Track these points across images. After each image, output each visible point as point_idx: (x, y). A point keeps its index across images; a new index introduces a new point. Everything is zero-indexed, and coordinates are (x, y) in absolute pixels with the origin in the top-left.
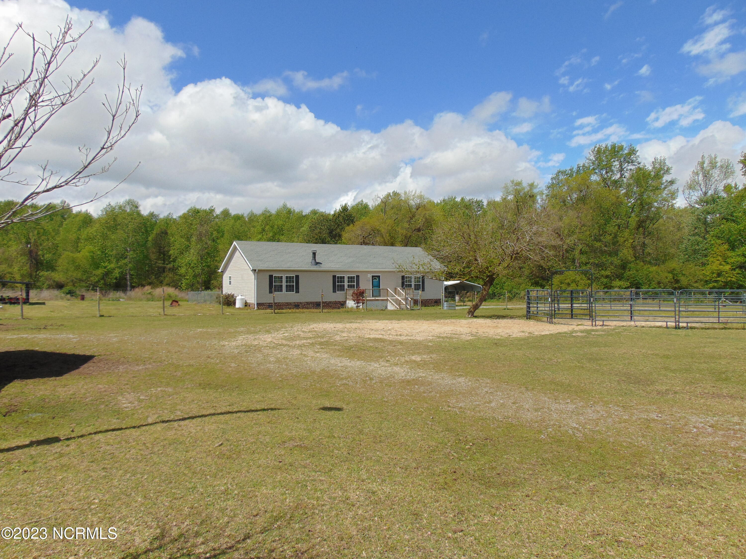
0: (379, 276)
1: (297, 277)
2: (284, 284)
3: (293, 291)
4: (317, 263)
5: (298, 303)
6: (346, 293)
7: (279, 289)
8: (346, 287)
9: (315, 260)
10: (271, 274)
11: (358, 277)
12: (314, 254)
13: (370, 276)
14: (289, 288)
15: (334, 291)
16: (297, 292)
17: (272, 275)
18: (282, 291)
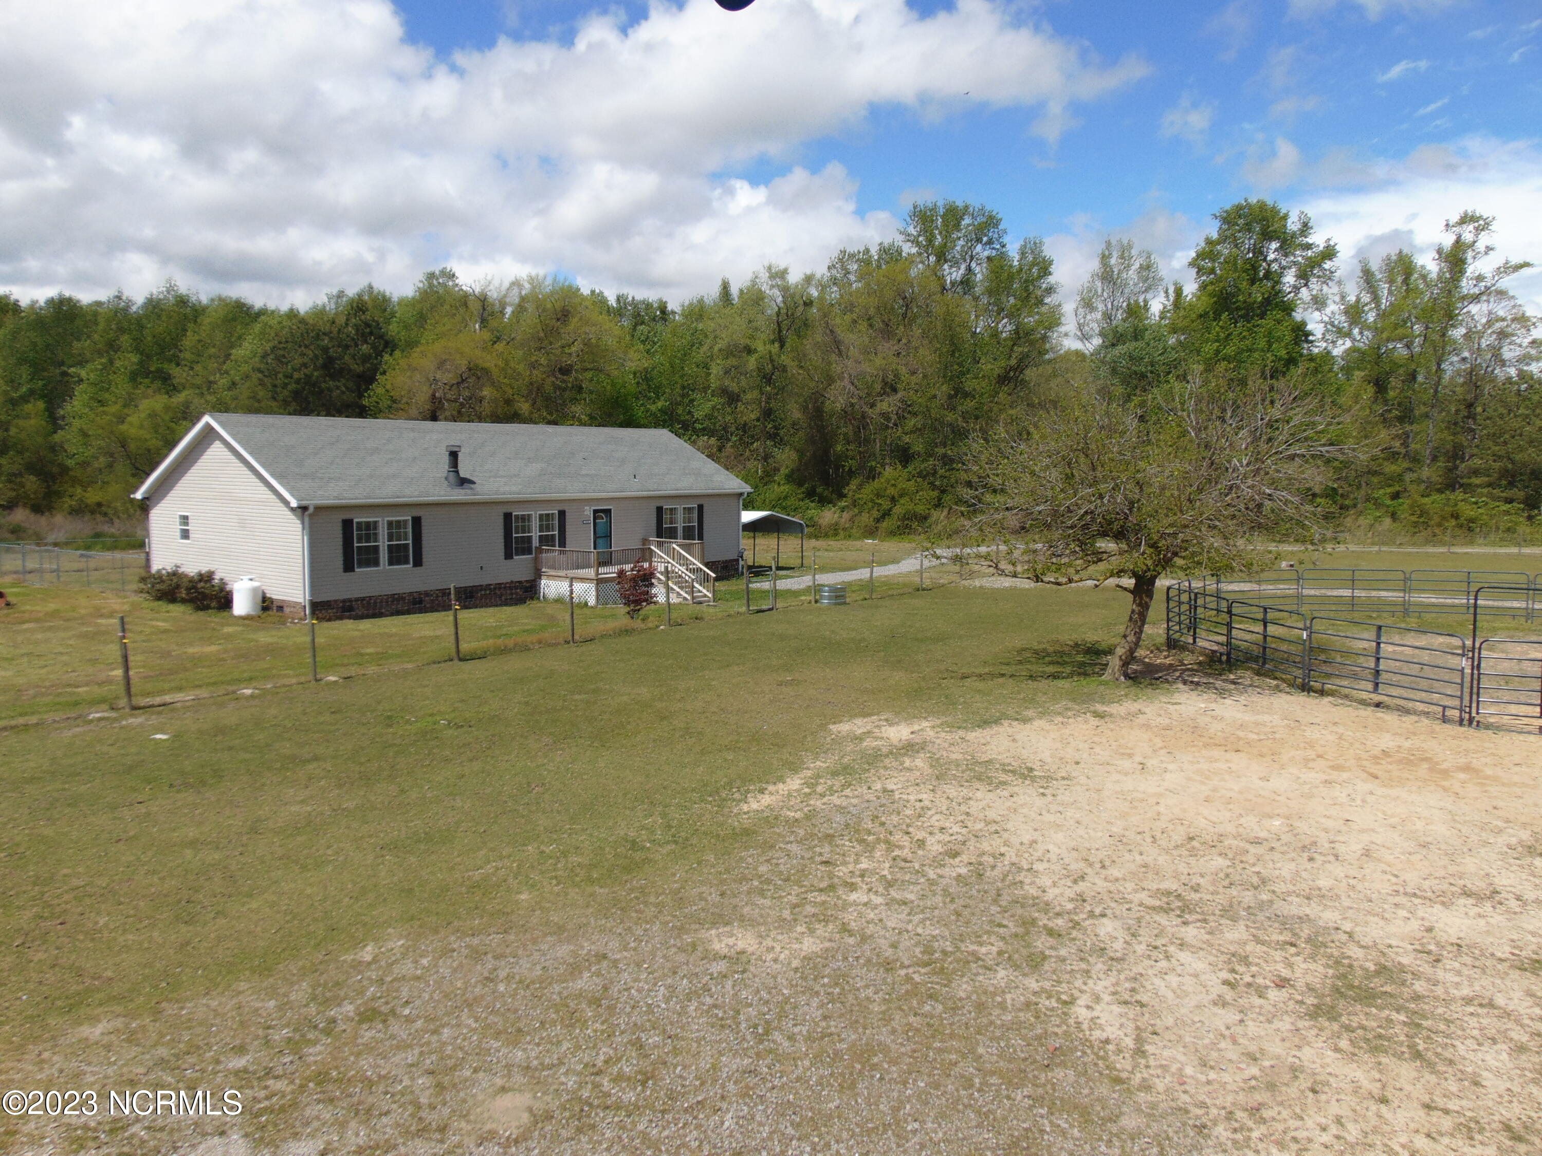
0: (610, 511)
1: (417, 521)
2: (383, 543)
3: (407, 562)
4: (464, 482)
5: (419, 593)
6: (536, 559)
7: (370, 558)
8: (535, 543)
9: (457, 472)
10: (347, 516)
11: (562, 514)
12: (454, 455)
13: (588, 512)
14: (397, 556)
15: (508, 556)
16: (418, 562)
17: (351, 521)
18: (376, 563)
